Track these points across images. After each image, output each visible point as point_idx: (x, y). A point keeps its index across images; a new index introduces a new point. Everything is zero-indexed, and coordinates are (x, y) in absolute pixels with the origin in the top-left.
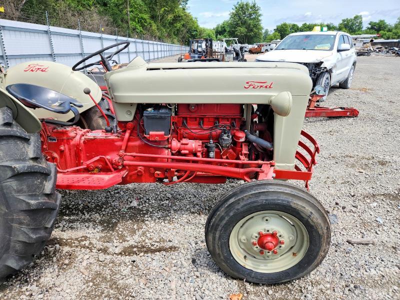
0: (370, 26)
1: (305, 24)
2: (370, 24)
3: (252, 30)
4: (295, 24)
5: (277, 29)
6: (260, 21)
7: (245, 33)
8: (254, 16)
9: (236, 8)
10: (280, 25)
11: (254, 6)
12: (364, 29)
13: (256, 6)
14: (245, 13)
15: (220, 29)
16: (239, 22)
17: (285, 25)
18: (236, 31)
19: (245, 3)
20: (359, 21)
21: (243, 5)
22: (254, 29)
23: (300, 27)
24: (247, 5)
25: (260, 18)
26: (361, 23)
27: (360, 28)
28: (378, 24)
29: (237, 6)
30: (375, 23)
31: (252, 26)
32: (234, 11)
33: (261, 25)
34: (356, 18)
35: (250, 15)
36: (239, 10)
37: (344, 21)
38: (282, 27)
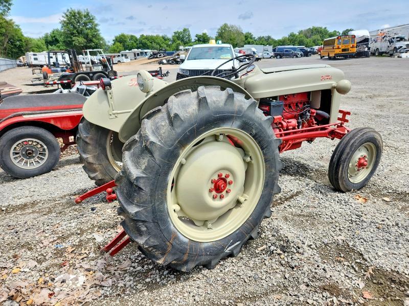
0: (197, 38)
1: (143, 35)
2: (196, 37)
3: (91, 41)
4: (133, 35)
5: (116, 40)
6: (98, 31)
7: (85, 44)
8: (90, 26)
9: (67, 16)
10: (118, 36)
11: (88, 14)
12: (193, 41)
13: (90, 15)
14: (79, 22)
15: (50, 39)
16: (75, 31)
17: (123, 35)
18: (74, 41)
19: (76, 11)
20: (187, 34)
21: (75, 13)
22: (94, 39)
23: (138, 38)
24: (79, 13)
25: (97, 28)
26: (189, 35)
27: (190, 40)
28: (203, 36)
29: (68, 14)
30: (200, 35)
31: (91, 37)
32: (65, 19)
33: (101, 35)
34: (185, 30)
35: (86, 24)
36: (71, 18)
37: (175, 33)
38: (121, 38)
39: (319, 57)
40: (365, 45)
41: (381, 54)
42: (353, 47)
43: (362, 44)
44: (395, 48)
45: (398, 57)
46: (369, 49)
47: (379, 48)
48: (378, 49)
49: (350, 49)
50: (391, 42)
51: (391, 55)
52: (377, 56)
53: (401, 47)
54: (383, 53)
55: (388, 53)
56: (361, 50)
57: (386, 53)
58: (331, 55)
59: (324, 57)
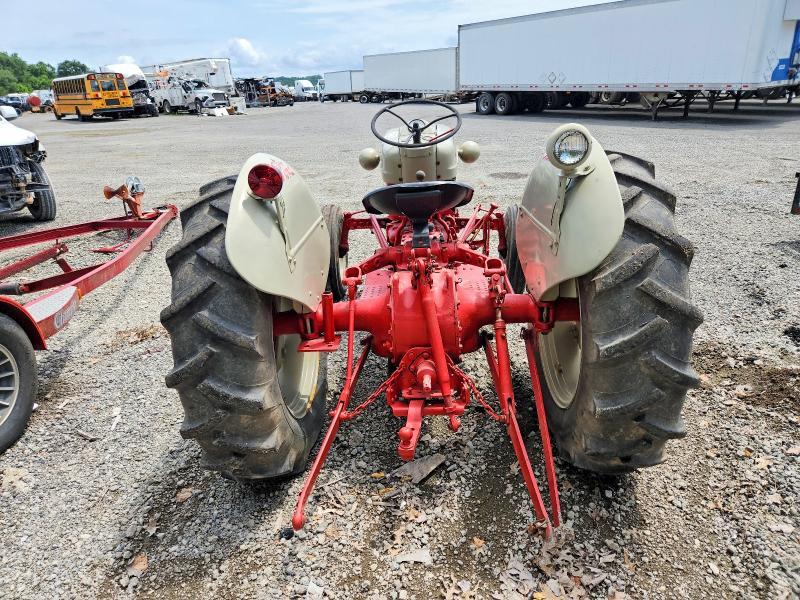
39: (53, 117)
40: (143, 92)
41: (175, 110)
42: (124, 96)
43: (137, 90)
44: (197, 99)
45: (209, 115)
46: (153, 100)
47: (169, 99)
48: (165, 100)
49: (122, 100)
50: (187, 89)
51: (193, 112)
52: (168, 114)
53: (207, 98)
54: (178, 108)
55: (188, 108)
56: (140, 102)
57: (183, 108)
58: (83, 112)
59: (63, 115)
